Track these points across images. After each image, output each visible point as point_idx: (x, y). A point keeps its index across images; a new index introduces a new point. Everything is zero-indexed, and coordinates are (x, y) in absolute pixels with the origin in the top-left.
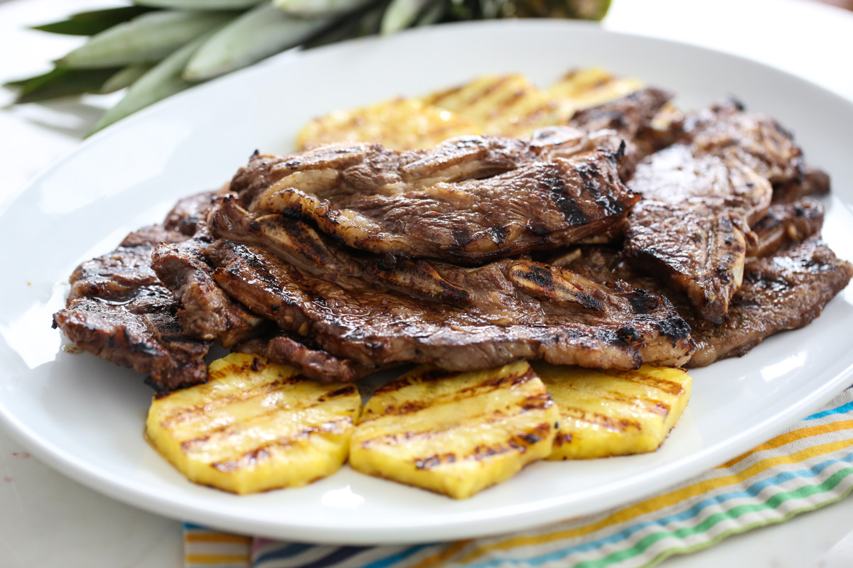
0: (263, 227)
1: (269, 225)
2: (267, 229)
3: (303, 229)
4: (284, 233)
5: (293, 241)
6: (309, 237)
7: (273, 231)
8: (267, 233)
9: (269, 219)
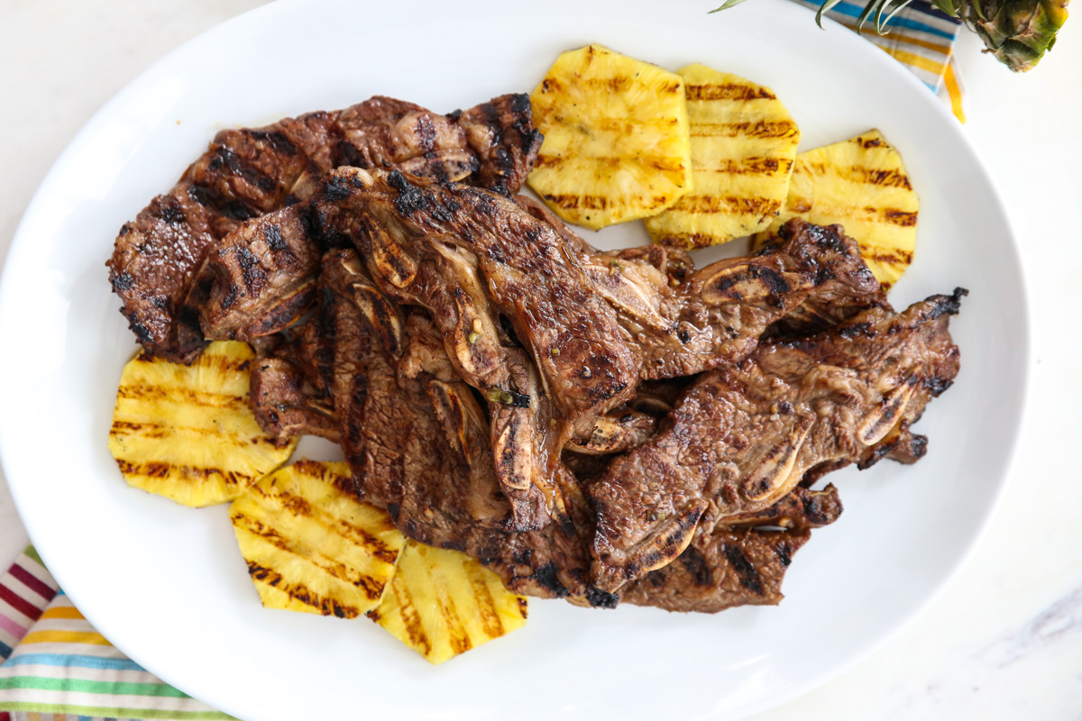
0: (357, 294)
1: (362, 295)
2: (360, 298)
3: (387, 314)
4: (371, 309)
5: (375, 319)
6: (389, 323)
7: (363, 302)
8: (358, 301)
9: (364, 290)
